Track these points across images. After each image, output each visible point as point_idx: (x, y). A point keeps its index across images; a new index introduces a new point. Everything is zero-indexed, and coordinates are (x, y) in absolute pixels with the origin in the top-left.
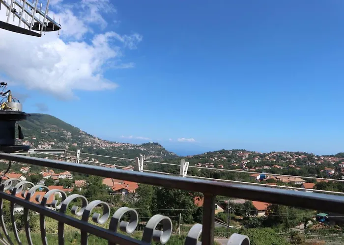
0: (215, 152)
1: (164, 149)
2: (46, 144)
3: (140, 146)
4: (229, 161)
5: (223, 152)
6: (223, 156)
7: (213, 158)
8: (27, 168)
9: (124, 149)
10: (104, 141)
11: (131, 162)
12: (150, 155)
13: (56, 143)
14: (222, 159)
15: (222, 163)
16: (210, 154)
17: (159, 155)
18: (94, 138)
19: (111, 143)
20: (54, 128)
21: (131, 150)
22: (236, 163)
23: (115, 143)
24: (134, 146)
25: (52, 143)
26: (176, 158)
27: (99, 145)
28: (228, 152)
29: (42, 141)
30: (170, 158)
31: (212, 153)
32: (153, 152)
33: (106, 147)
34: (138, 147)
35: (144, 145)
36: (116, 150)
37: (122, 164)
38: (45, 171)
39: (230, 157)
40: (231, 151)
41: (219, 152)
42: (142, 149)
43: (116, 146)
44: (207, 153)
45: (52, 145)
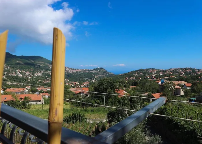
0: (136, 71)
1: (106, 71)
2: (38, 73)
4: (144, 75)
5: (141, 71)
6: (141, 73)
7: (135, 74)
8: (30, 87)
9: (83, 72)
10: (71, 69)
11: (87, 80)
12: (98, 75)
13: (44, 72)
14: (141, 74)
15: (140, 77)
16: (133, 72)
17: (103, 74)
19: (75, 70)
20: (42, 63)
21: (87, 73)
22: (149, 76)
23: (78, 69)
24: (89, 70)
25: (42, 72)
26: (113, 75)
27: (69, 71)
28: (144, 70)
29: (36, 71)
30: (110, 76)
31: (134, 71)
32: (100, 73)
33: (73, 72)
34: (91, 71)
35: (94, 69)
36: (79, 73)
37: (83, 81)
38: (39, 88)
39: (145, 73)
40: (146, 69)
41: (139, 70)
42: (94, 72)
43: (78, 71)
44: (132, 71)
45: (42, 73)
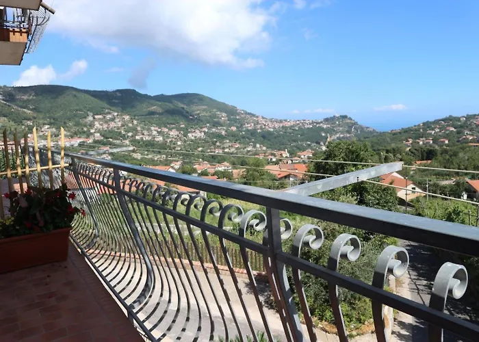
0: (437, 122)
1: (356, 123)
2: (197, 131)
3: (321, 122)
4: (458, 133)
5: (450, 120)
6: (449, 126)
7: (433, 129)
8: (179, 163)
9: (299, 127)
10: (271, 120)
11: (309, 145)
12: (337, 133)
13: (209, 129)
14: (448, 130)
15: (447, 136)
16: (427, 125)
17: (349, 132)
18: (257, 117)
19: (281, 122)
20: (204, 110)
21: (308, 128)
22: (472, 135)
23: (286, 121)
24: (313, 123)
25: (204, 129)
26: (375, 134)
27: (265, 125)
28: (458, 119)
29: (192, 128)
30: (366, 135)
31: (431, 123)
32: (341, 128)
33: (274, 128)
34: (319, 123)
35: (327, 120)
36: (289, 130)
37: (299, 148)
38: (199, 165)
39: (461, 126)
40: (463, 117)
41: (443, 120)
42: (325, 126)
43: (288, 124)
44: (424, 123)
45: (204, 132)
